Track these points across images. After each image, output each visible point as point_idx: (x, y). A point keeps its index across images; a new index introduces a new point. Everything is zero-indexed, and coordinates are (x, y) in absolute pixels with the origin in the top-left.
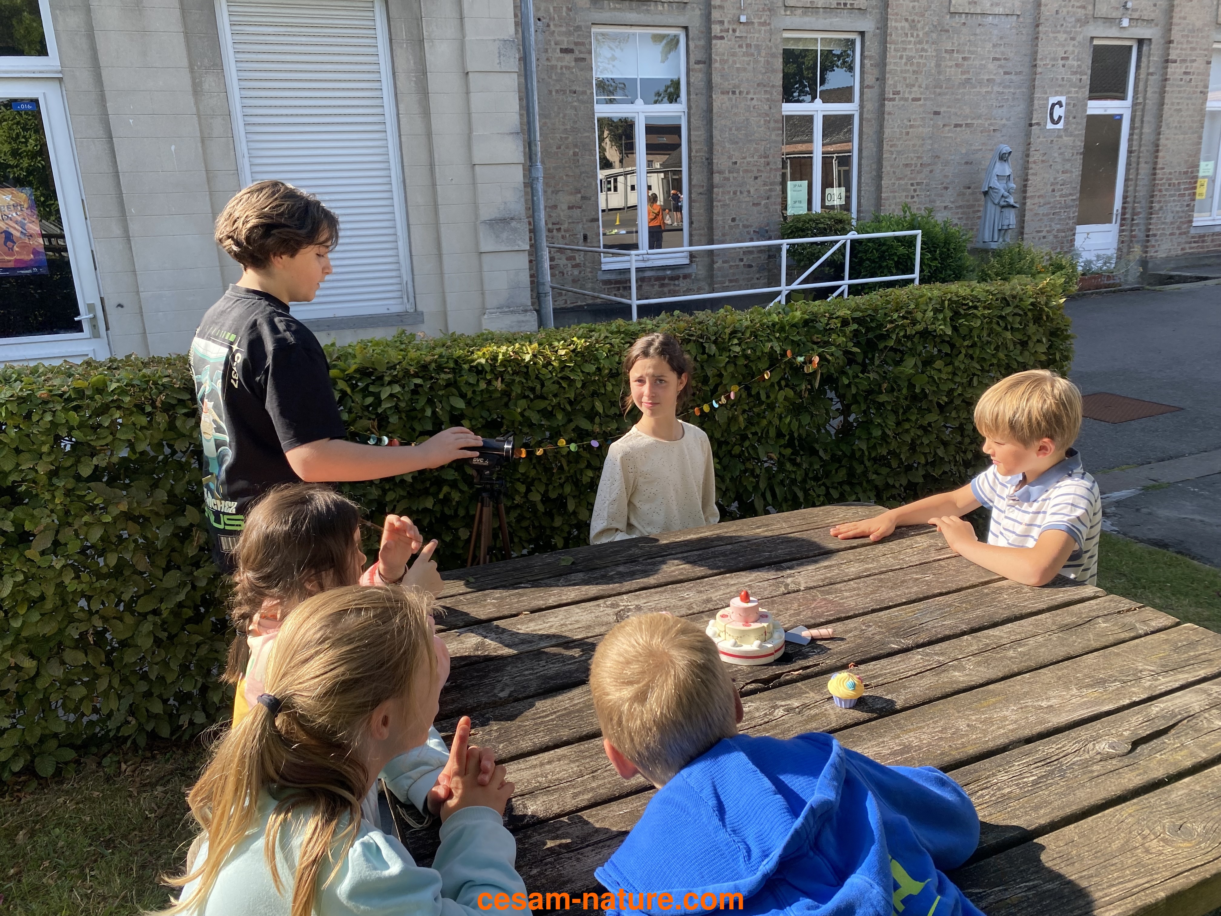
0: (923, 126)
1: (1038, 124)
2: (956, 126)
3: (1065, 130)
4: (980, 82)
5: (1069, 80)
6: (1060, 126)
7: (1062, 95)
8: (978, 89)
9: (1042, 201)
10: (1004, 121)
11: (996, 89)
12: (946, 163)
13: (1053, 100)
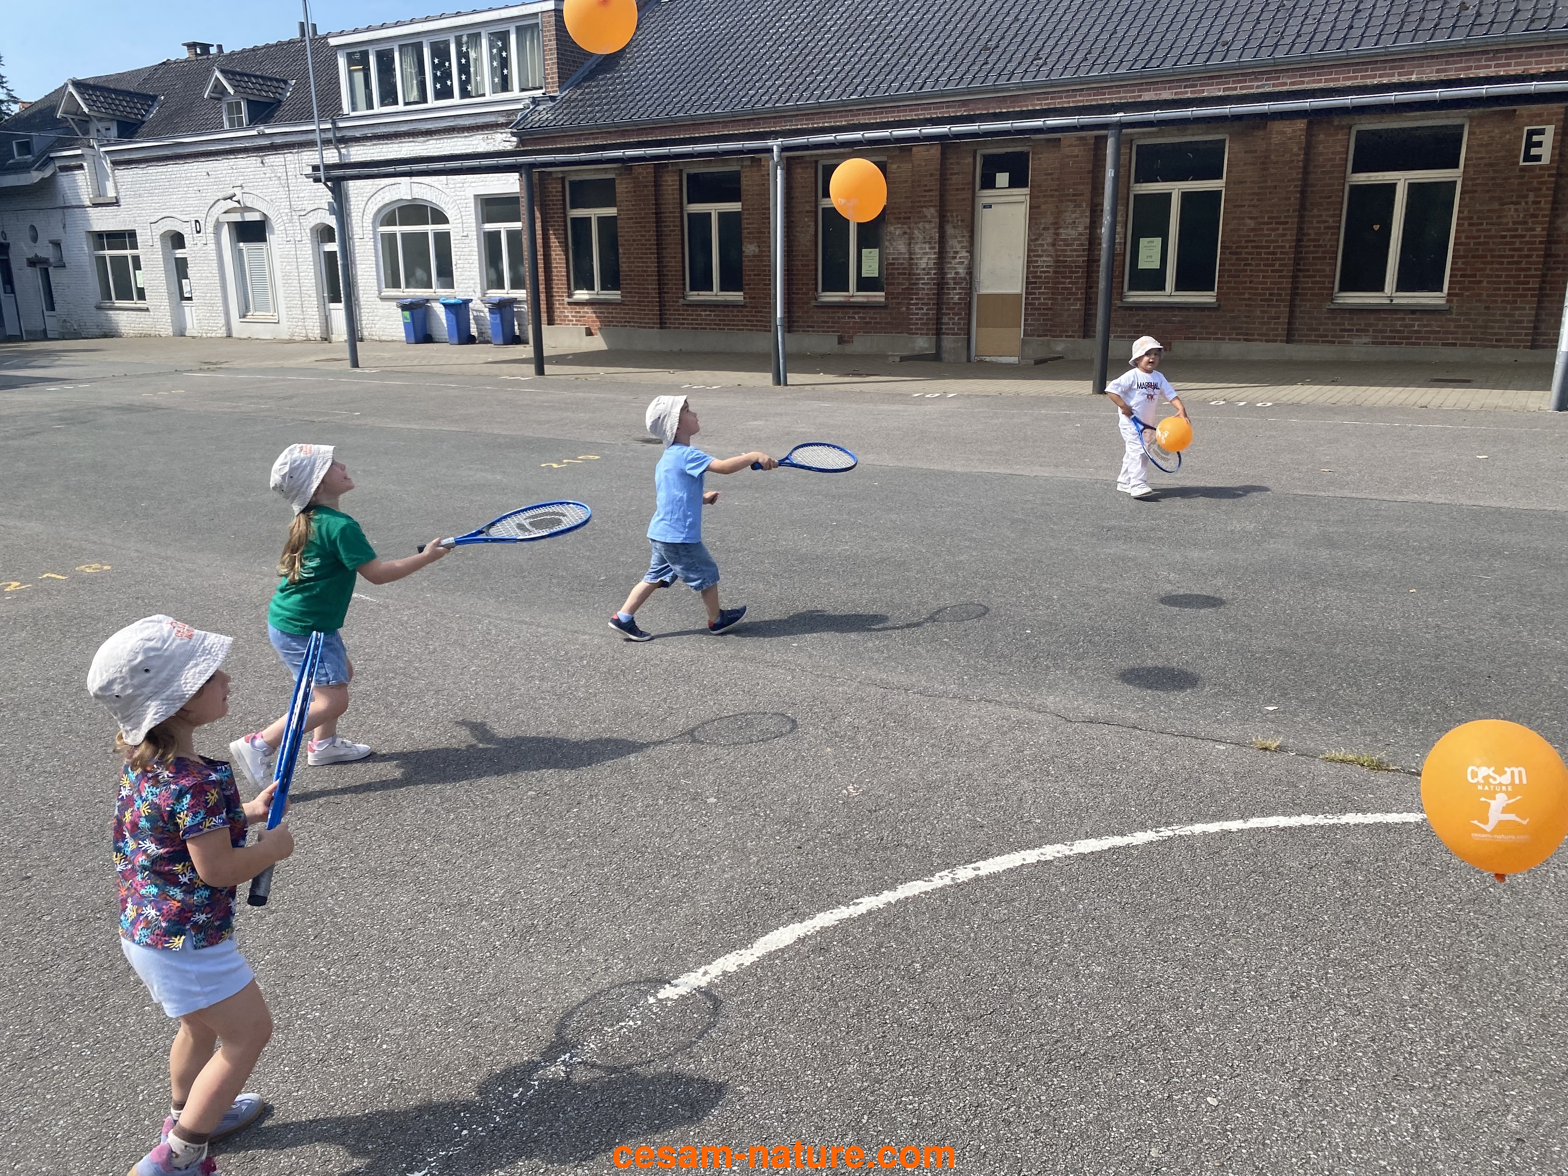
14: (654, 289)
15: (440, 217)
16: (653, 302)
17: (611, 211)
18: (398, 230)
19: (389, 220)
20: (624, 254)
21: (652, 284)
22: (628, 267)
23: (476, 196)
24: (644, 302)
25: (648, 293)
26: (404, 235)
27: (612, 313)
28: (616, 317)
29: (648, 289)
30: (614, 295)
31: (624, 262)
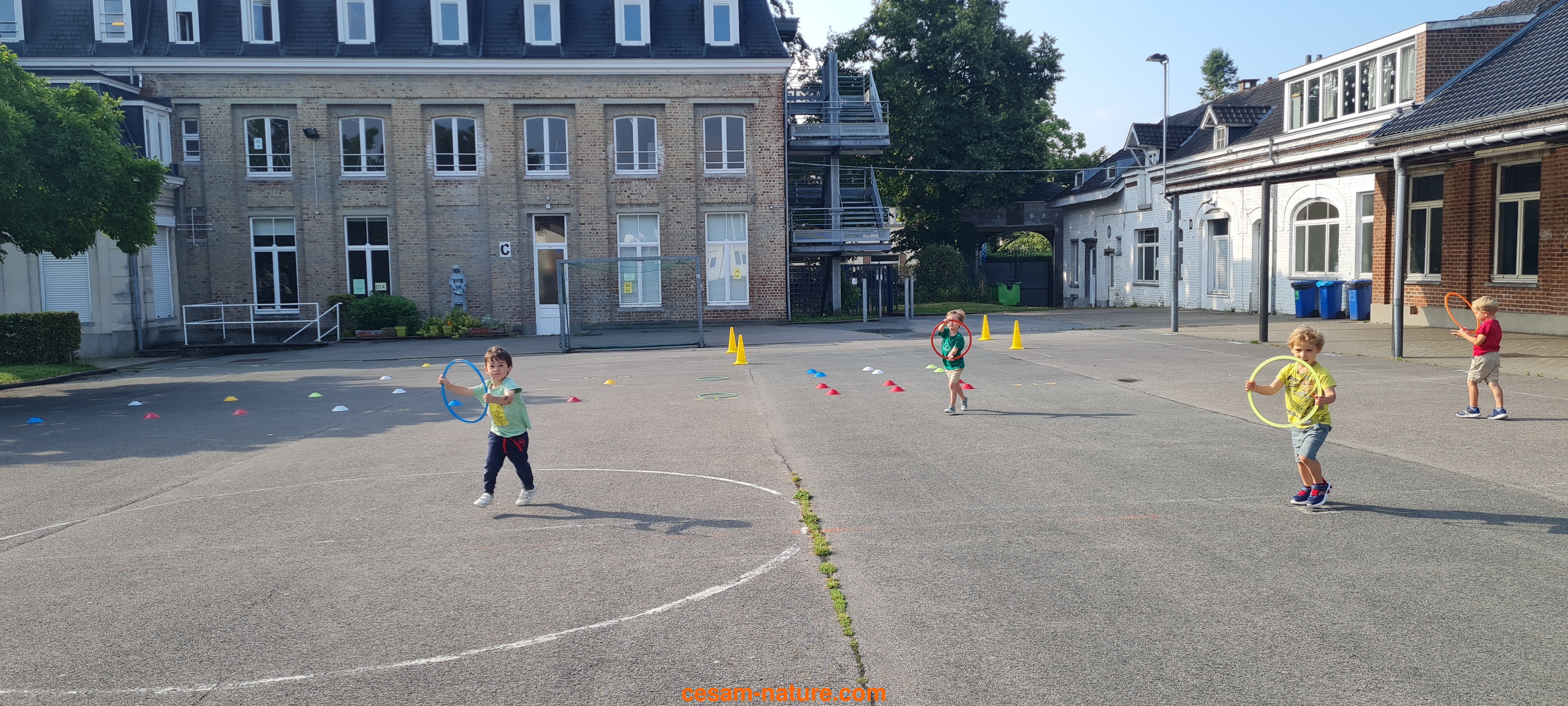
0: (422, 256)
1: (494, 255)
2: (446, 255)
3: (513, 258)
4: (459, 236)
5: (512, 234)
6: (509, 255)
7: (508, 241)
8: (458, 239)
9: (503, 292)
10: (476, 253)
11: (469, 238)
12: (442, 273)
13: (501, 244)
14: (1464, 272)
15: (1334, 213)
16: (1462, 284)
17: (1438, 204)
18: (1308, 223)
19: (1302, 216)
20: (1446, 241)
21: (1463, 268)
22: (1449, 252)
23: (1359, 194)
24: (1455, 284)
25: (1459, 276)
26: (1311, 227)
27: (1433, 294)
28: (1436, 298)
29: (1458, 272)
30: (1437, 278)
31: (1445, 249)
